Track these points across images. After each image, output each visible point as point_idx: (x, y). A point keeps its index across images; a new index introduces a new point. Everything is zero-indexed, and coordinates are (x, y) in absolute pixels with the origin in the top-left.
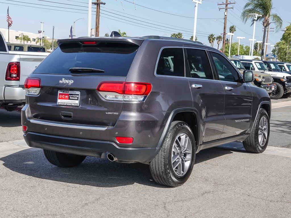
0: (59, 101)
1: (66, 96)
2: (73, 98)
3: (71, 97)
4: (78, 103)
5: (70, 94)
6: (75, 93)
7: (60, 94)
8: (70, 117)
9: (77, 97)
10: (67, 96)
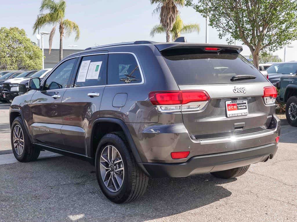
0: (229, 113)
1: (234, 107)
3: (240, 106)
4: (247, 112)
5: (237, 104)
9: (245, 106)
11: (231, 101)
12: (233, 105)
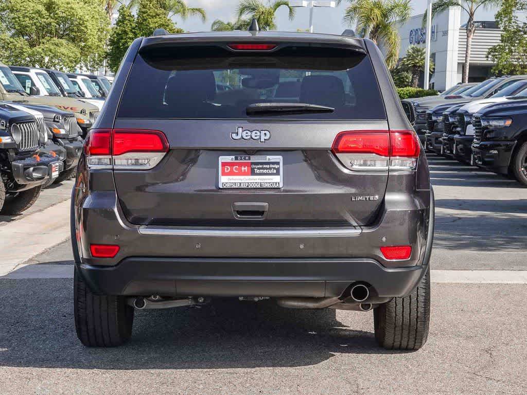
0: (225, 180)
1: (243, 169)
2: (265, 171)
3: (259, 169)
4: (279, 181)
5: (252, 163)
6: (269, 159)
7: (224, 164)
8: (262, 213)
9: (274, 168)
10: (246, 168)
11: (234, 157)
12: (241, 165)
